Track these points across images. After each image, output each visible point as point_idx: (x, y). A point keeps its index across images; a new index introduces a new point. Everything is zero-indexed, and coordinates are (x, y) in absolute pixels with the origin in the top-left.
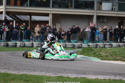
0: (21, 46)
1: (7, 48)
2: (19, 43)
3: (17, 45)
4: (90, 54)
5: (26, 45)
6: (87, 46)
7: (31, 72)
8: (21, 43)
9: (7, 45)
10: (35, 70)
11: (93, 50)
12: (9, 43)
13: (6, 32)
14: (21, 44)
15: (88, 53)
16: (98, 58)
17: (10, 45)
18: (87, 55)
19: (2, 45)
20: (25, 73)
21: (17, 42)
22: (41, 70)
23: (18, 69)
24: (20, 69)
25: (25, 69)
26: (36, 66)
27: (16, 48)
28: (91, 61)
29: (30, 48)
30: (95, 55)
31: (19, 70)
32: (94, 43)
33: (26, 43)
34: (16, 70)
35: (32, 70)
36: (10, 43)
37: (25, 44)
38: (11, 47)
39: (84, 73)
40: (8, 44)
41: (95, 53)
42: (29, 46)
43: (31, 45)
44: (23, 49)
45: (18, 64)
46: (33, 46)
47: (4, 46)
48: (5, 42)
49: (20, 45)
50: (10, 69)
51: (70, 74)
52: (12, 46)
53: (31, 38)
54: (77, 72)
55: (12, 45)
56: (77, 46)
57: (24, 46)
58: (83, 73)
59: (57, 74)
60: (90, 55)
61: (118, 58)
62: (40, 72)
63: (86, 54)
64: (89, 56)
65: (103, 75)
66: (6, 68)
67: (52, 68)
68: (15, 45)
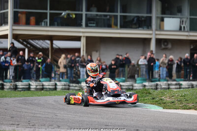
0: (38, 89)
1: (16, 92)
2: (34, 84)
3: (31, 87)
4: (146, 99)
5: (45, 87)
6: (142, 88)
8: (37, 84)
9: (16, 88)
10: (59, 127)
11: (150, 94)
12: (17, 84)
13: (13, 68)
14: (37, 86)
15: (142, 98)
16: (159, 106)
17: (20, 86)
18: (141, 101)
19: (8, 87)
20: (43, 130)
21: (31, 83)
22: (69, 126)
23: (33, 125)
24: (36, 125)
25: (44, 125)
26: (61, 120)
27: (29, 92)
28: (147, 111)
29: (51, 92)
30: (154, 100)
31: (34, 127)
32: (152, 81)
33: (45, 83)
34: (29, 127)
35: (55, 126)
36: (20, 84)
37: (43, 85)
38: (21, 91)
40: (16, 86)
41: (153, 99)
42: (50, 89)
43: (54, 87)
44: (40, 92)
45: (33, 116)
46: (55, 89)
47: (10, 88)
48: (11, 83)
49: (35, 86)
50: (20, 126)
52: (23, 88)
53: (53, 75)
55: (22, 86)
56: (125, 87)
57: (42, 89)
58: (134, 130)
60: (146, 101)
61: (191, 105)
64: (145, 103)
66: (14, 123)
67: (85, 123)
68: (28, 86)
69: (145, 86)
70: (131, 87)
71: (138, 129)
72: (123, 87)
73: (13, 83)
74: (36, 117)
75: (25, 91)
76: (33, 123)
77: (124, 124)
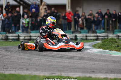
1: (7, 42)
3: (21, 38)
5: (32, 38)
7: (23, 71)
8: (25, 36)
9: (7, 39)
10: (27, 69)
12: (8, 36)
14: (25, 37)
15: (109, 46)
17: (11, 38)
18: (107, 49)
19: (0, 38)
20: (13, 72)
21: (20, 35)
23: (6, 68)
24: (9, 68)
25: (16, 68)
26: (32, 64)
27: (18, 42)
34: (2, 69)
35: (24, 69)
37: (30, 36)
38: (11, 41)
39: (93, 72)
40: (7, 37)
45: (10, 61)
47: (2, 39)
48: (3, 35)
49: (23, 37)
51: (74, 74)
52: (13, 39)
54: (84, 70)
55: (12, 37)
57: (30, 39)
58: (91, 72)
59: (54, 74)
60: (112, 48)
62: (34, 71)
63: (106, 46)
64: (110, 50)
65: (117, 73)
67: (53, 66)
68: (17, 37)
69: (118, 36)
70: (107, 37)
71: (94, 71)
72: (99, 37)
73: (4, 35)
74: (13, 62)
75: (14, 41)
76: (7, 66)
77: (86, 67)
